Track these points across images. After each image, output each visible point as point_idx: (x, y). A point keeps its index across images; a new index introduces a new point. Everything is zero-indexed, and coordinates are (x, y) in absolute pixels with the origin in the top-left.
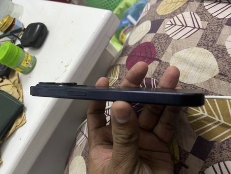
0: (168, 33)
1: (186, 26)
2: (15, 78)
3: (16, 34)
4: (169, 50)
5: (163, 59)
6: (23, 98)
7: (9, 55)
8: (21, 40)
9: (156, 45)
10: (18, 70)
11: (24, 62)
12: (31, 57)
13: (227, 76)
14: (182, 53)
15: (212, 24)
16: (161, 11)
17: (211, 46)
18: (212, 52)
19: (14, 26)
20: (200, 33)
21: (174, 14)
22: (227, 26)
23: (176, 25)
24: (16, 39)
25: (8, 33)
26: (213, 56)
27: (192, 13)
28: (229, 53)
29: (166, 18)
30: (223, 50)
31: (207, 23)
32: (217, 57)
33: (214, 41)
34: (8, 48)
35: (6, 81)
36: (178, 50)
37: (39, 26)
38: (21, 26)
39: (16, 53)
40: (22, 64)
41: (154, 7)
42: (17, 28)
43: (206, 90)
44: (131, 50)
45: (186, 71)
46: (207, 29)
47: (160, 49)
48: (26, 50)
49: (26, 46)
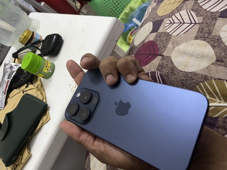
0: (168, 31)
1: (184, 23)
2: (38, 82)
3: (36, 46)
4: (170, 45)
5: (165, 54)
6: (46, 98)
7: (32, 63)
8: (41, 50)
9: (158, 42)
10: (40, 76)
11: (45, 68)
12: (51, 63)
13: (224, 62)
14: (181, 47)
15: (207, 19)
16: (161, 12)
17: (207, 37)
18: (209, 42)
19: (34, 39)
20: (197, 27)
21: (173, 13)
22: (220, 18)
23: (174, 23)
24: (36, 50)
25: (29, 45)
26: (210, 46)
27: (188, 11)
28: (224, 41)
29: (165, 18)
30: (218, 40)
31: (202, 18)
32: (213, 47)
33: (210, 33)
34: (31, 58)
35: (31, 86)
36: (178, 45)
37: (55, 37)
38: (39, 38)
39: (38, 61)
40: (44, 70)
41: (155, 9)
42: (36, 40)
43: (206, 76)
44: (136, 50)
45: (186, 61)
46: (202, 23)
47: (162, 46)
48: (46, 58)
49: (45, 55)
